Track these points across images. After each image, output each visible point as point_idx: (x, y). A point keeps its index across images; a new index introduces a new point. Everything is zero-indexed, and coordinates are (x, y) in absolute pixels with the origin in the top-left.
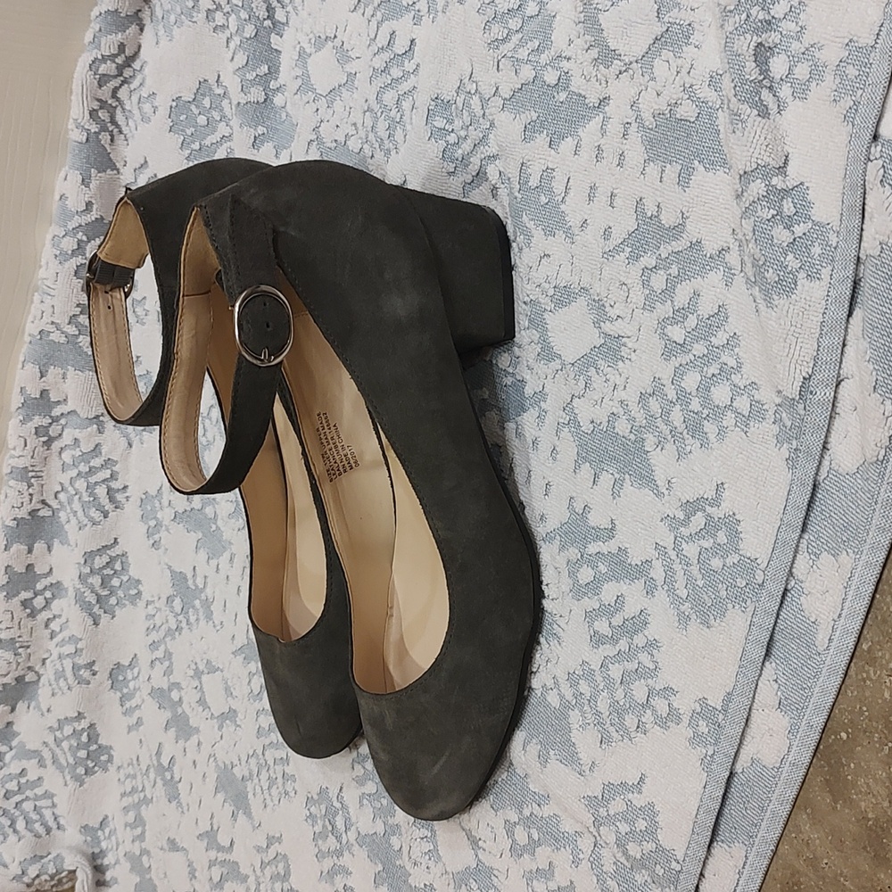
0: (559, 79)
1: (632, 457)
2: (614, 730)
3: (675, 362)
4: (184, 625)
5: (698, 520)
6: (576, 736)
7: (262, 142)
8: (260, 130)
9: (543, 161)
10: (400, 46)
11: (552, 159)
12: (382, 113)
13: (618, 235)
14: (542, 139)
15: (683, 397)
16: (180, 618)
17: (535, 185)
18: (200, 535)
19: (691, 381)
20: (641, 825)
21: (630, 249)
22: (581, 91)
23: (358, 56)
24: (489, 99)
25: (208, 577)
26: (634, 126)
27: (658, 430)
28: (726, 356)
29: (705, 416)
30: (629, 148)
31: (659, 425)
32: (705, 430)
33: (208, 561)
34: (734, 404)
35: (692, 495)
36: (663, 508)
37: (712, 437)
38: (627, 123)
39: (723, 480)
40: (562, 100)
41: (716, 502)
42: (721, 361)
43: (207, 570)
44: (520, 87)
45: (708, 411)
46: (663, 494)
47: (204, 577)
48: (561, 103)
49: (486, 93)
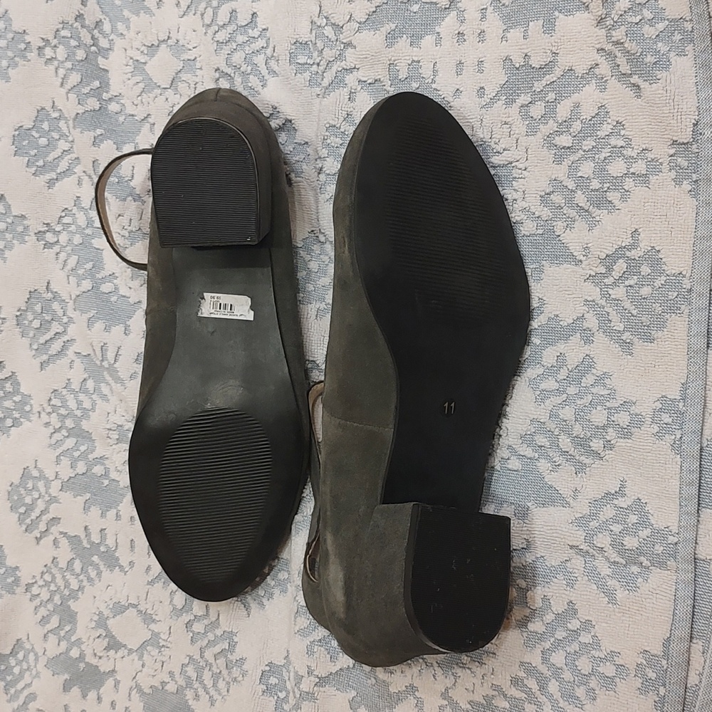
2: (584, 459)
3: (566, 163)
4: (85, 583)
5: (621, 266)
6: (550, 478)
7: (102, 141)
8: (99, 131)
9: (408, 58)
11: (415, 53)
13: (491, 91)
14: (403, 42)
15: (582, 182)
17: (405, 77)
18: (88, 496)
19: (587, 169)
20: (633, 519)
21: (505, 97)
23: (195, 45)
24: (343, 26)
25: (105, 529)
26: (490, 9)
27: (564, 216)
28: (613, 141)
29: (606, 189)
30: (488, 25)
31: (565, 212)
32: (609, 199)
33: (103, 515)
34: (632, 170)
35: (611, 249)
36: (584, 271)
37: (616, 202)
38: (483, 9)
39: (637, 227)
40: (415, 11)
41: (633, 246)
42: (609, 146)
43: (103, 523)
44: (374, 9)
45: (608, 185)
46: (581, 261)
47: (100, 531)
48: (415, 13)
49: (340, 21)
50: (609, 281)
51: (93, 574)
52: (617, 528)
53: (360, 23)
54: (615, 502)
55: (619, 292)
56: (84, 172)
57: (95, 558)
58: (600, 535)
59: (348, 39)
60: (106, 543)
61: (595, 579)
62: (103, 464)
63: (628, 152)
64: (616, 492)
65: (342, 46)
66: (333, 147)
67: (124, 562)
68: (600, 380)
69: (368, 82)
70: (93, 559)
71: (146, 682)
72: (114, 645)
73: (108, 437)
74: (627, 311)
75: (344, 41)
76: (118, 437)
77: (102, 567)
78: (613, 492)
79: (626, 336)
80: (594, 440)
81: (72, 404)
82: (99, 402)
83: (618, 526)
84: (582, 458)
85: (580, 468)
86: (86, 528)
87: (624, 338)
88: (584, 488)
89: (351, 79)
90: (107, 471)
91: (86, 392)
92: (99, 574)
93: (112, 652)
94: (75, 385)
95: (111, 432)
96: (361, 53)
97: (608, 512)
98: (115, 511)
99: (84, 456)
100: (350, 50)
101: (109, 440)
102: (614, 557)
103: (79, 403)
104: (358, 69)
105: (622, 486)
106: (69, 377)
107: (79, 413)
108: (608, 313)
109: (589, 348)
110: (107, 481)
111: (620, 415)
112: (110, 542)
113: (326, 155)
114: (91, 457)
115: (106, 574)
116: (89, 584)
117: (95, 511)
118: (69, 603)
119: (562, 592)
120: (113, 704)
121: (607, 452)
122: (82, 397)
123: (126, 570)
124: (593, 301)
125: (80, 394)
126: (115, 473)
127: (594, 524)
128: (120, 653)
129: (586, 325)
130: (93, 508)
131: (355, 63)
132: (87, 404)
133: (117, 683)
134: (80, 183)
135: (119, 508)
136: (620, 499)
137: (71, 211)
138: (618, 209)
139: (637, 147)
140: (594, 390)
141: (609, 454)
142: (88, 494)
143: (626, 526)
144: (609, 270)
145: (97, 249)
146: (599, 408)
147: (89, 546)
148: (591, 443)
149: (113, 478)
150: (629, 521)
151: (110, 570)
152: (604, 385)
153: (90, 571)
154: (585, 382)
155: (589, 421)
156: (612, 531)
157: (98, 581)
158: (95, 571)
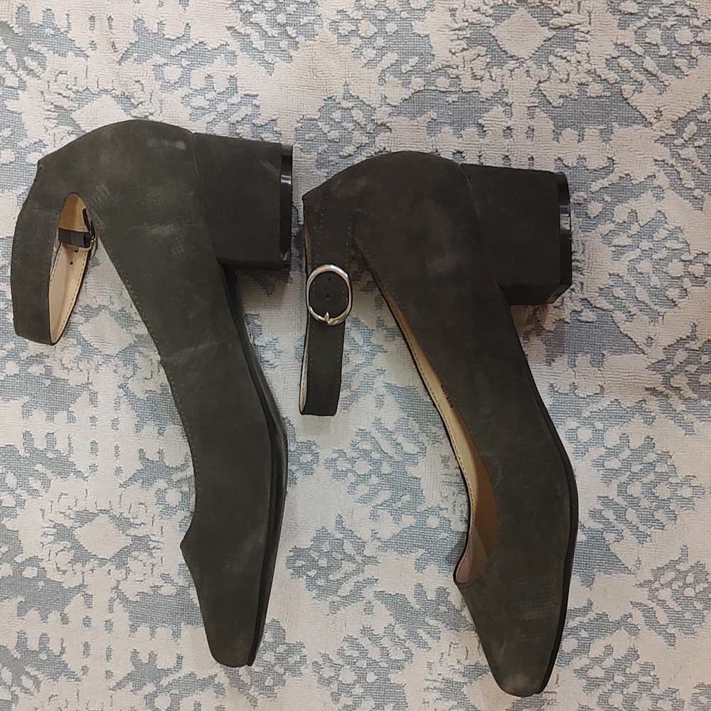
1: (609, 109)
3: (632, 27)
4: (25, 496)
5: (691, 128)
6: (625, 327)
15: (650, 47)
16: (18, 492)
18: (26, 399)
19: (654, 35)
25: (53, 433)
27: (631, 80)
28: (679, 10)
29: (673, 56)
31: (632, 76)
32: (677, 65)
33: (49, 418)
34: (698, 39)
35: (684, 112)
36: (654, 133)
37: (684, 69)
39: (707, 92)
41: (702, 110)
42: (674, 15)
43: (50, 427)
45: (676, 52)
46: (651, 123)
47: (46, 436)
50: (679, 141)
51: (35, 484)
52: (692, 368)
54: (687, 345)
55: (688, 152)
57: (39, 467)
58: (676, 377)
60: (55, 449)
61: (672, 415)
62: (42, 362)
63: (695, 22)
67: (82, 465)
68: (672, 234)
70: (36, 468)
71: (131, 589)
72: (81, 556)
74: (697, 170)
77: (50, 475)
78: (685, 337)
79: (697, 193)
80: (671, 289)
84: (656, 307)
85: (655, 317)
86: (26, 434)
87: (695, 194)
88: (657, 336)
90: (48, 369)
92: (46, 483)
93: (78, 566)
97: (681, 355)
102: (689, 393)
105: (694, 331)
108: (678, 173)
109: (660, 204)
110: (49, 380)
111: (695, 267)
112: (61, 446)
115: (56, 482)
116: (31, 497)
118: (3, 522)
119: (641, 429)
120: (87, 622)
121: (681, 300)
123: (86, 475)
124: (663, 161)
126: (61, 371)
127: (669, 367)
128: (89, 566)
129: (656, 183)
130: (34, 412)
133: (88, 597)
136: (691, 342)
138: (687, 75)
139: (704, 18)
140: (668, 244)
141: (682, 303)
143: (700, 365)
144: (680, 132)
145: (13, 112)
146: (675, 261)
147: (28, 455)
148: (667, 292)
149: (57, 376)
150: (702, 361)
151: (62, 478)
152: (677, 239)
153: (30, 482)
154: (657, 237)
155: (665, 273)
156: (687, 371)
157: (44, 492)
158: (39, 482)
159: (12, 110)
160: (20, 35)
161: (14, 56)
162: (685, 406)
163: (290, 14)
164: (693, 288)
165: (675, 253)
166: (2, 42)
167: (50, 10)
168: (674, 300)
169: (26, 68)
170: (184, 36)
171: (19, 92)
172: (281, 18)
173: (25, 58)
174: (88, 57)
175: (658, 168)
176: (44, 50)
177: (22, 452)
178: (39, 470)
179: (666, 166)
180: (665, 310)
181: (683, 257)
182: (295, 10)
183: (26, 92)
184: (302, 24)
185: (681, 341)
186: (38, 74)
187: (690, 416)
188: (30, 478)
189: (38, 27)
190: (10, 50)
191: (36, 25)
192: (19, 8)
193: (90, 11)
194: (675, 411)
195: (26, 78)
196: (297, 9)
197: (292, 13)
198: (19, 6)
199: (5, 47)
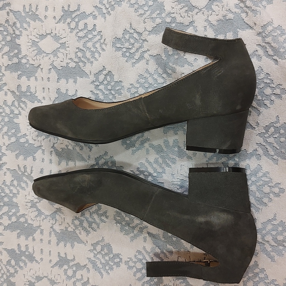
0: (171, 20)
4: (18, 269)
5: (272, 130)
7: (21, 77)
8: (19, 72)
10: (90, 27)
12: (87, 50)
16: (16, 267)
17: (172, 53)
18: (19, 231)
20: (280, 229)
22: (181, 22)
23: (65, 36)
24: (142, 33)
25: (28, 245)
26: (208, 27)
28: (265, 81)
29: (263, 100)
30: (208, 33)
32: (265, 104)
33: (27, 239)
34: (274, 93)
35: (268, 123)
36: (256, 132)
37: (268, 105)
38: (205, 27)
39: (278, 115)
40: (173, 26)
41: (276, 122)
42: (263, 83)
43: (26, 243)
44: (156, 26)
45: (264, 98)
46: (255, 128)
47: (26, 246)
48: (173, 27)
49: (141, 31)
50: (266, 135)
51: (22, 264)
52: (274, 233)
53: (149, 31)
54: (272, 223)
55: (271, 140)
56: (8, 89)
57: (23, 258)
58: (267, 236)
59: (145, 38)
60: (29, 251)
61: (265, 252)
62: (24, 217)
63: (272, 85)
64: (272, 219)
65: (142, 41)
66: (141, 83)
67: (38, 258)
68: (265, 175)
69: (153, 55)
70: (22, 258)
73: (26, 205)
74: (275, 147)
75: (143, 39)
76: (31, 205)
77: (27, 261)
78: (271, 219)
79: (275, 157)
80: (264, 198)
81: (7, 191)
82: (21, 190)
83: (274, 232)
84: (258, 206)
85: (257, 210)
86: (18, 245)
87: (274, 158)
88: (258, 218)
89: (146, 55)
90: (26, 220)
91: (14, 186)
92: (26, 264)
94: (8, 183)
95: (28, 203)
96: (150, 44)
97: (269, 227)
98: (32, 237)
99: (15, 214)
100: (146, 43)
101: (27, 207)
102: (273, 243)
103: (11, 191)
104: (149, 50)
105: (275, 216)
106: (4, 179)
107: (11, 195)
108: (267, 148)
109: (259, 162)
110: (27, 224)
111: (275, 189)
112: (31, 250)
113: (139, 87)
114: (18, 214)
115: (29, 264)
116: (20, 269)
117: (23, 237)
118: (10, 279)
121: (269, 203)
122: (12, 188)
123: (39, 262)
124: (260, 143)
125: (11, 187)
126: (31, 221)
127: (264, 232)
129: (258, 153)
130: (21, 236)
131: (148, 48)
132: (15, 191)
134: (6, 94)
135: (34, 236)
136: (274, 221)
137: (2, 106)
138: (269, 108)
139: (276, 84)
140: (263, 179)
141: (270, 204)
142: (19, 230)
143: (277, 232)
144: (267, 131)
145: (16, 123)
146: (266, 186)
147: (20, 253)
148: (263, 199)
149: (30, 223)
150: (278, 230)
151: (31, 262)
152: (266, 176)
153: (20, 263)
154: (258, 176)
155: (262, 191)
156: (272, 234)
157: (25, 267)
158: (23, 263)
159: (16, 122)
160: (19, 95)
161: (17, 103)
162: (271, 249)
163: (112, 86)
164: (274, 198)
165: (266, 183)
166: (13, 98)
167: (30, 86)
168: (266, 203)
169: (21, 107)
170: (75, 94)
171: (19, 116)
172: (109, 87)
173: (21, 104)
174: (42, 103)
175: (258, 147)
176: (26, 101)
177: (17, 252)
178: (23, 259)
179: (261, 145)
180: (262, 207)
181: (269, 185)
182: (114, 84)
183: (21, 116)
184: (116, 90)
185: (269, 221)
186: (25, 110)
187: (273, 253)
188: (20, 262)
189: (25, 92)
190: (16, 100)
191: (24, 92)
192: (18, 86)
193: (43, 86)
194: (267, 251)
195: (21, 111)
196: (115, 84)
197: (113, 85)
198: (18, 85)
199: (14, 99)
